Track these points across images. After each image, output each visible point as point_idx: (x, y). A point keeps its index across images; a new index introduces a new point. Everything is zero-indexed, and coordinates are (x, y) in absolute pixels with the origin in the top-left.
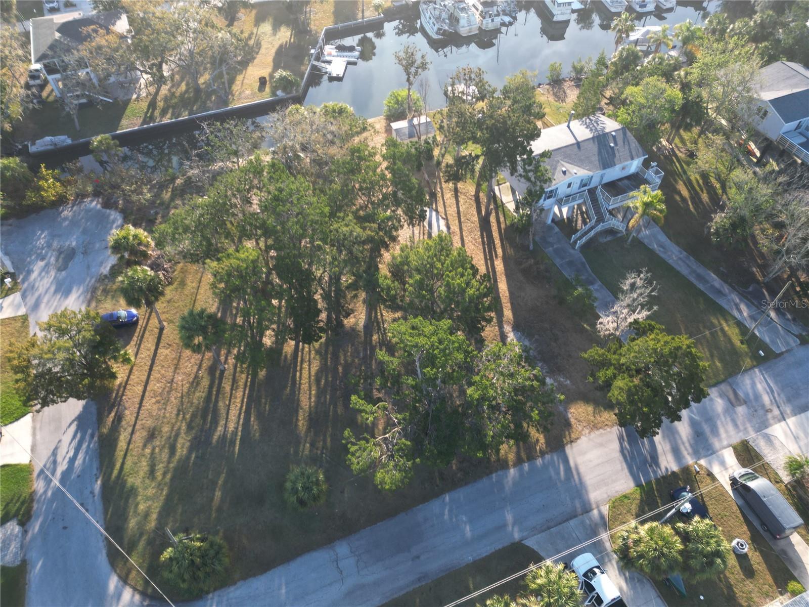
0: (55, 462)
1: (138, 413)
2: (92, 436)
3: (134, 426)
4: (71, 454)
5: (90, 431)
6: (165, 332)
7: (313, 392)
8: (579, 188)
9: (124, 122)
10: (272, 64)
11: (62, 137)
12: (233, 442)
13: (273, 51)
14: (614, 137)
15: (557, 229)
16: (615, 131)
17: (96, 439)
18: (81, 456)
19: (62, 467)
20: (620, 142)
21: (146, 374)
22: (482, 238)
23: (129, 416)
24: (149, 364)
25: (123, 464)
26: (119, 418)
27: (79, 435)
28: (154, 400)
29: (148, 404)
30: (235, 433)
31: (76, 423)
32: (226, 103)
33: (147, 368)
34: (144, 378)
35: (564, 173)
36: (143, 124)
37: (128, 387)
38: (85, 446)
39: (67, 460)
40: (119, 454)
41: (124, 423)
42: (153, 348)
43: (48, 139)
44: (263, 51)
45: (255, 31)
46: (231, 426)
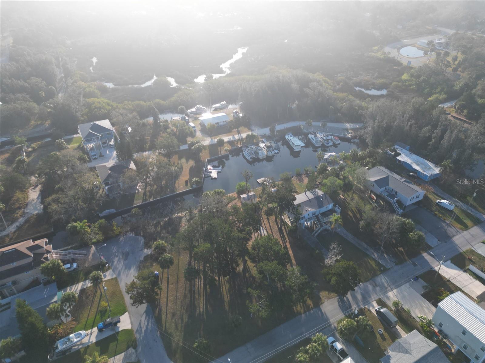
0: (141, 327)
1: (167, 308)
2: (152, 317)
3: (167, 312)
4: (146, 324)
5: (151, 316)
6: (170, 279)
7: (228, 296)
8: (312, 215)
9: (135, 202)
10: (189, 175)
11: (113, 210)
12: (203, 315)
13: (188, 169)
14: (322, 197)
15: (307, 231)
16: (322, 195)
17: (154, 318)
18: (150, 324)
19: (144, 329)
20: (324, 198)
21: (166, 294)
22: (281, 235)
23: (164, 309)
24: (166, 290)
25: (166, 325)
26: (160, 310)
27: (147, 318)
28: (171, 303)
29: (169, 305)
30: (203, 312)
31: (145, 313)
32: (174, 191)
33: (166, 292)
34: (166, 296)
35: (306, 210)
36: (143, 202)
37: (161, 299)
38: (150, 320)
39: (145, 326)
40: (163, 322)
41: (162, 312)
42: (167, 285)
43: (107, 211)
44: (184, 170)
45: (179, 162)
46: (201, 310)
